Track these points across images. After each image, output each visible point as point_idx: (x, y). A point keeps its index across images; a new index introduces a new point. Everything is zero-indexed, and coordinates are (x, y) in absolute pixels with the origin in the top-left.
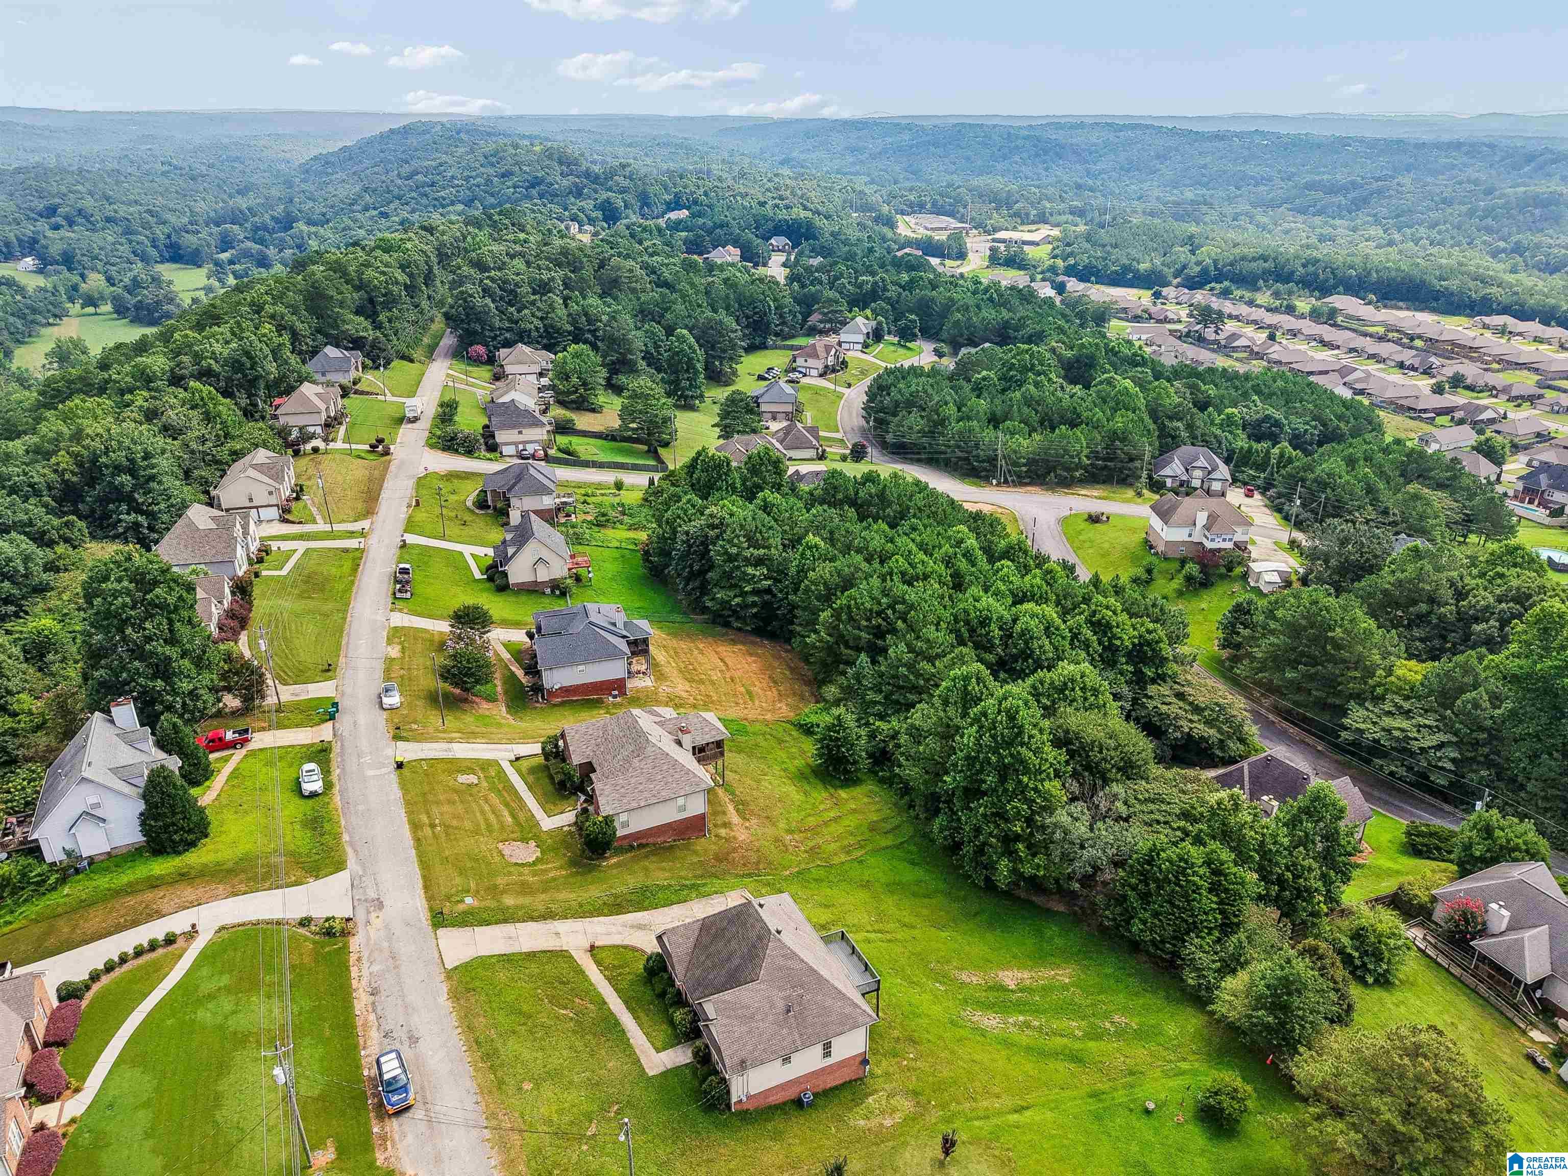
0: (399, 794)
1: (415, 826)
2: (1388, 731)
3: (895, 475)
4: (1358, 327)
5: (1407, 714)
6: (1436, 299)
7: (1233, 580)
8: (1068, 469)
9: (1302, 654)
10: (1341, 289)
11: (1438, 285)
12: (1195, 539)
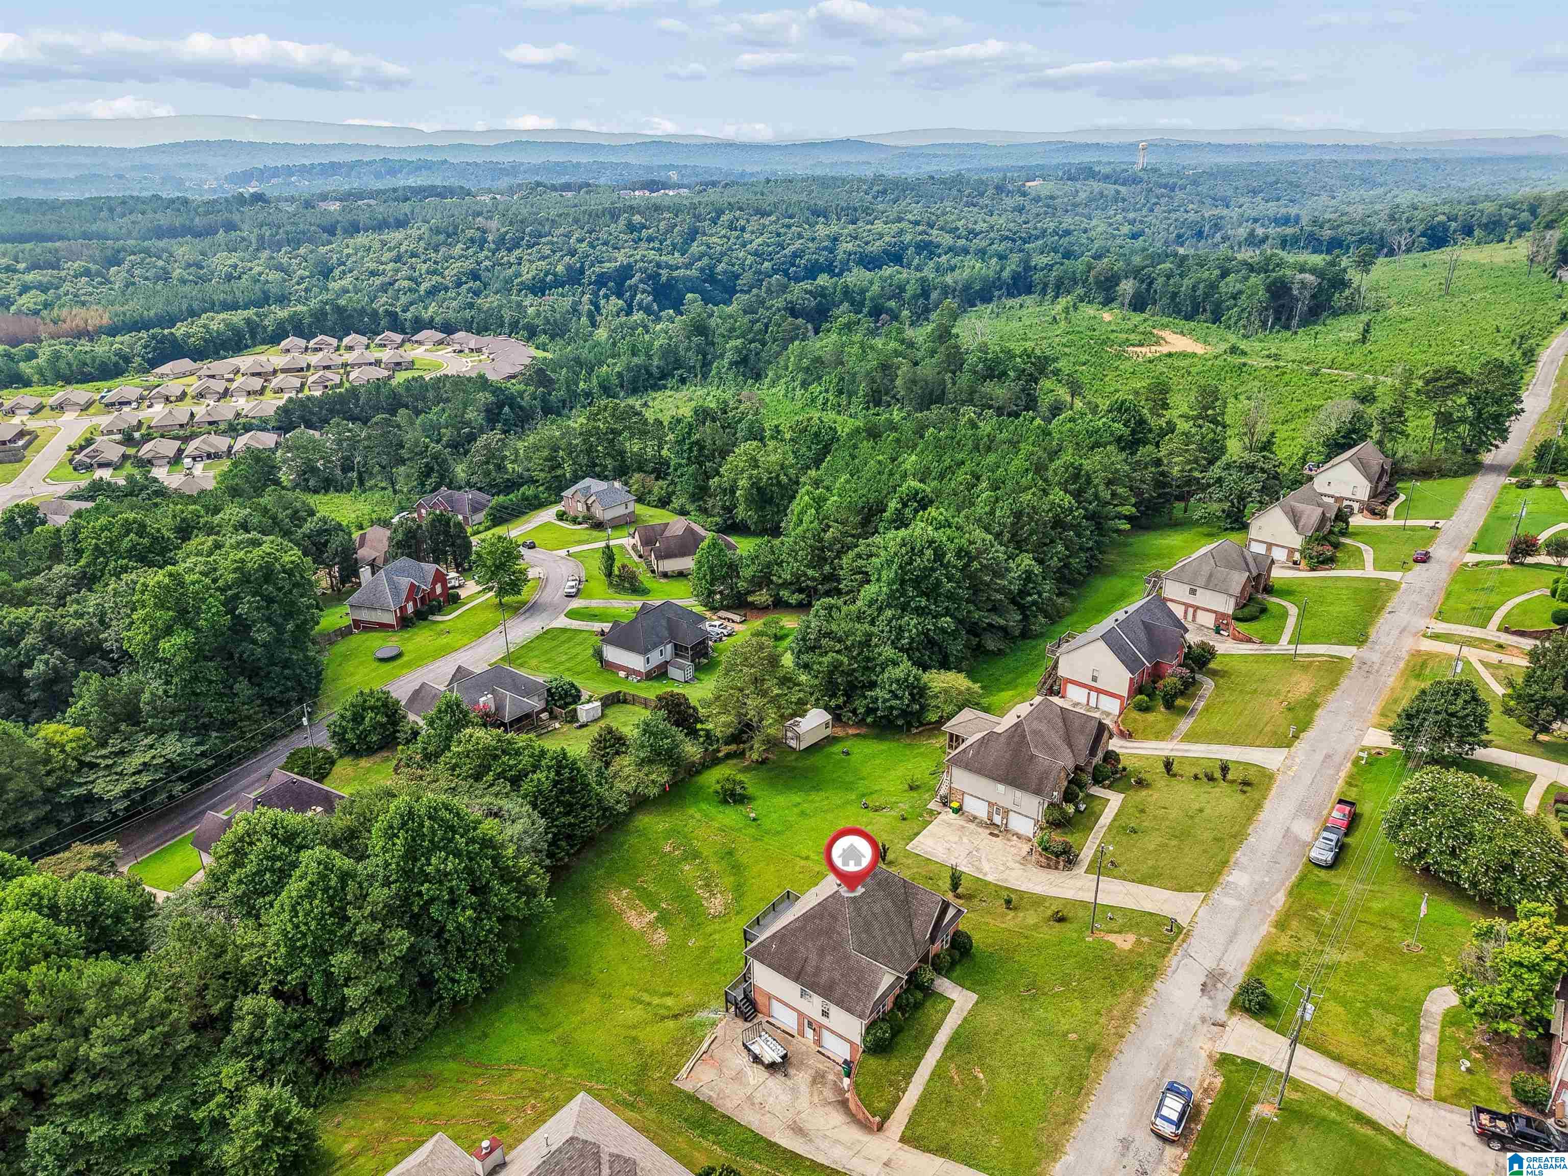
2: (146, 766)
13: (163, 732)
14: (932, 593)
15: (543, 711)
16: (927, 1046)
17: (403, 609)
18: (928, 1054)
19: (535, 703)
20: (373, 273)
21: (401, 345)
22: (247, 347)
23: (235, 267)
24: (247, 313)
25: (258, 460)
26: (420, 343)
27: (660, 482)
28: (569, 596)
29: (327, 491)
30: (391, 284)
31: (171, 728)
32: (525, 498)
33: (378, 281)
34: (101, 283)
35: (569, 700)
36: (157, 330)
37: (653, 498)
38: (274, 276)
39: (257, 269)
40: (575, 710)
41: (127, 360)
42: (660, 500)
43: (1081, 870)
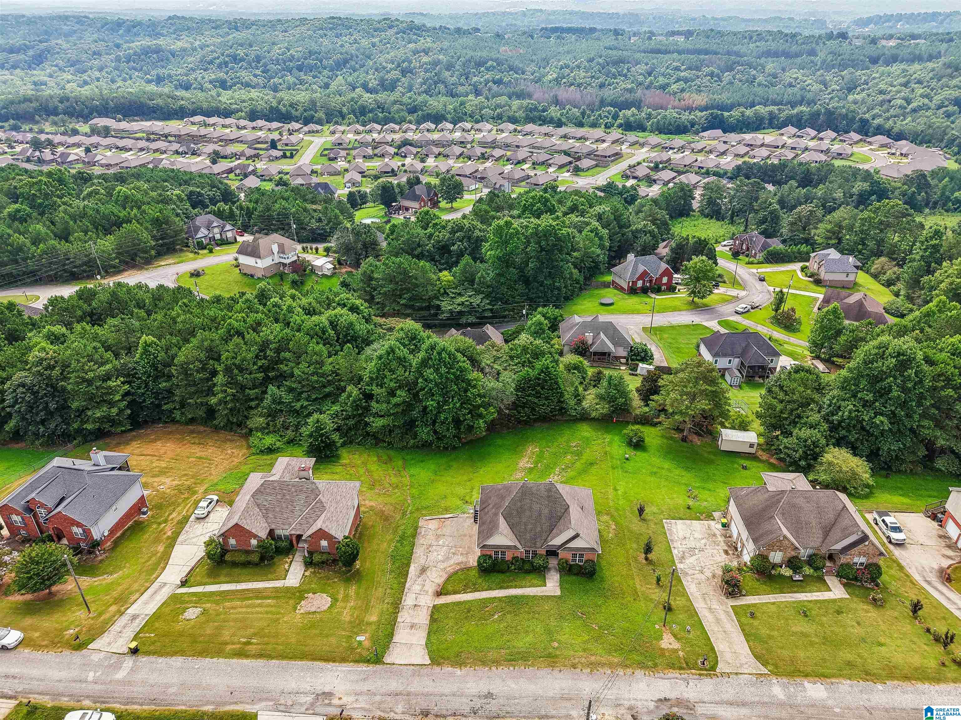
0: (180, 659)
1: (241, 654)
2: (463, 303)
3: (119, 284)
4: (122, 134)
5: (460, 294)
6: (155, 112)
7: (309, 275)
8: (146, 252)
9: (402, 290)
10: (95, 114)
11: (151, 103)
12: (277, 260)
13: (478, 292)
14: (883, 393)
15: (624, 358)
16: (501, 588)
17: (634, 283)
18: (497, 591)
19: (622, 352)
20: (881, 92)
21: (857, 143)
22: (764, 128)
23: (796, 79)
24: (771, 108)
25: (682, 189)
26: (870, 143)
27: (896, 269)
28: (737, 313)
29: (712, 218)
30: (890, 101)
31: (482, 293)
32: (799, 252)
33: (881, 98)
34: (716, 81)
35: (639, 358)
36: (715, 111)
37: (885, 277)
38: (816, 87)
39: (809, 82)
40: (638, 365)
41: (693, 125)
42: (888, 280)
43: (732, 602)
